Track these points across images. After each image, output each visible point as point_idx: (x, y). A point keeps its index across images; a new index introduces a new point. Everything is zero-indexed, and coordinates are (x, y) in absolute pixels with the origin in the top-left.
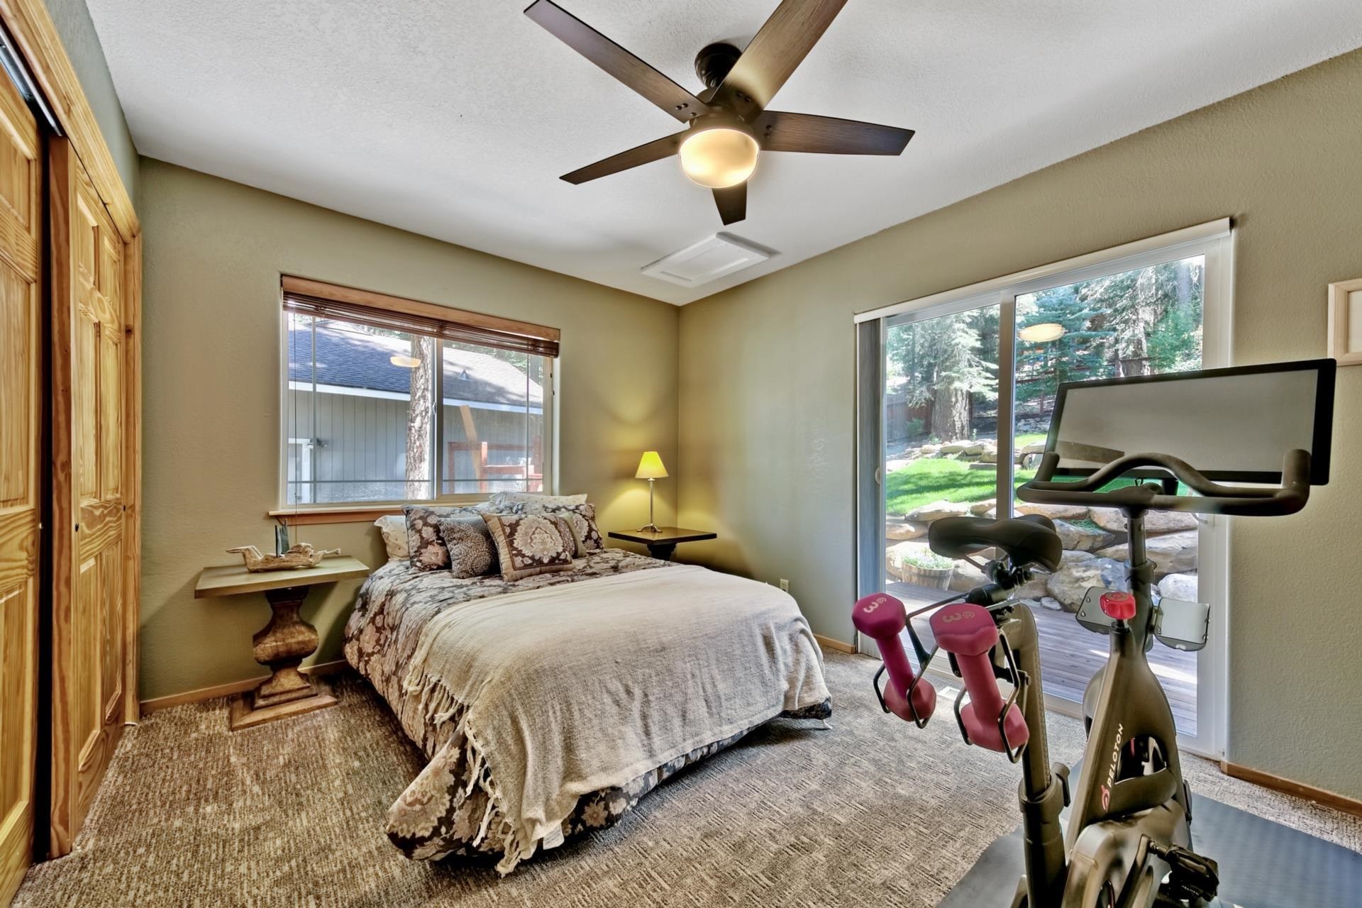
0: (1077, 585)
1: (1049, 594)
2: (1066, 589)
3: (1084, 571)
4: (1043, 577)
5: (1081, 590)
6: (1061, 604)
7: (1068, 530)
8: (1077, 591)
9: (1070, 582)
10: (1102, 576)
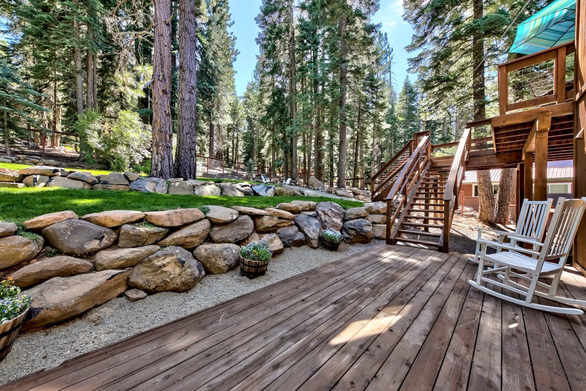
0: (160, 271)
1: (135, 287)
2: (150, 277)
3: (164, 259)
4: (126, 274)
5: (164, 274)
6: (146, 290)
7: (140, 232)
8: (160, 275)
9: (153, 272)
10: (178, 259)
